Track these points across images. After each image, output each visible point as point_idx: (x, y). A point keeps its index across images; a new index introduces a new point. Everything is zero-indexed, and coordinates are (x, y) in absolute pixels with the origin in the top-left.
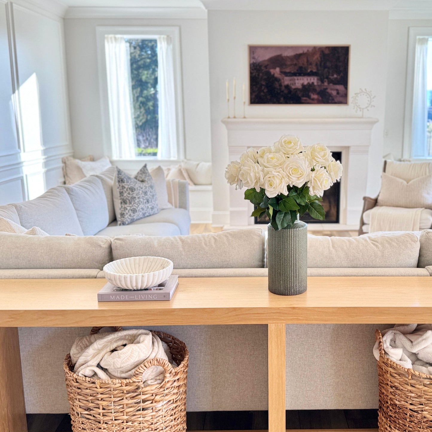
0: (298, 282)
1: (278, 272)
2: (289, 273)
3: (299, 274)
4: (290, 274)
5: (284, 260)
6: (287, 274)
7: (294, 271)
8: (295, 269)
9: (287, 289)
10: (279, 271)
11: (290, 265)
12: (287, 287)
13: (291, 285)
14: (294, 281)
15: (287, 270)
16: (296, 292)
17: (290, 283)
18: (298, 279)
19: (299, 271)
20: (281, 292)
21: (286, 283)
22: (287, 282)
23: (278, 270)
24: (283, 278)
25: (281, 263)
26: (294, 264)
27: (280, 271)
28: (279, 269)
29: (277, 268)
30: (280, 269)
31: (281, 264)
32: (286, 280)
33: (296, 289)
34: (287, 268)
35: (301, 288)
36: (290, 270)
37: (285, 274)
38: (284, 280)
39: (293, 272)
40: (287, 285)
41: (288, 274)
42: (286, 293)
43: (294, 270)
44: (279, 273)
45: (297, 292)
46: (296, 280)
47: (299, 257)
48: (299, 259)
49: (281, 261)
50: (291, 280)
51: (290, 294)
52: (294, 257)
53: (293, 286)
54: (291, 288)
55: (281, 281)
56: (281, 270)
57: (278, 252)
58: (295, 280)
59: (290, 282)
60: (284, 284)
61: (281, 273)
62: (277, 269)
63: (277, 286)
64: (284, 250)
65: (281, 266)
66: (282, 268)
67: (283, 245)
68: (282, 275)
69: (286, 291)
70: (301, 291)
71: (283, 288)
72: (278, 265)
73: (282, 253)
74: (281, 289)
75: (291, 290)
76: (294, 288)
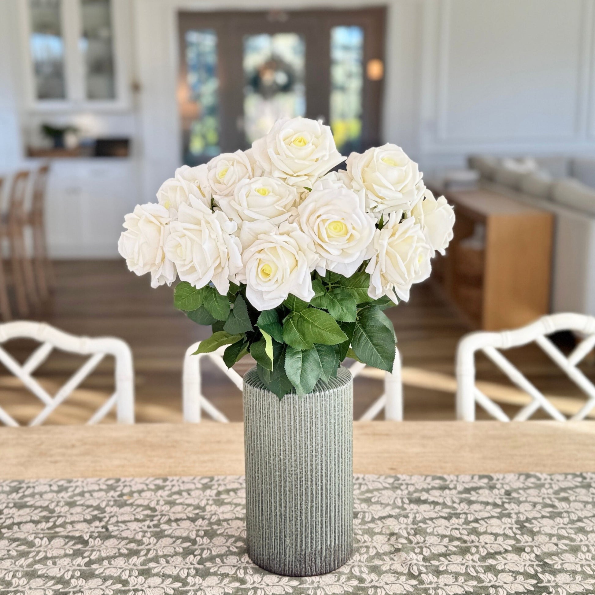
0: (335, 536)
1: (278, 514)
2: (309, 514)
3: (335, 516)
4: (312, 517)
5: (296, 481)
6: (304, 518)
7: (324, 509)
8: (326, 503)
9: (305, 558)
10: (280, 510)
11: (312, 494)
12: (303, 553)
13: (314, 547)
14: (324, 535)
15: (304, 507)
16: (330, 564)
17: (311, 542)
18: (335, 529)
19: (335, 506)
20: (287, 568)
21: (301, 541)
22: (304, 539)
23: (278, 508)
24: (294, 530)
25: (287, 489)
26: (322, 489)
27: (285, 511)
28: (281, 505)
29: (275, 502)
30: (283, 505)
31: (285, 491)
32: (301, 535)
33: (328, 556)
34: (304, 502)
35: (342, 551)
36: (312, 507)
37: (299, 518)
39: (322, 510)
40: (304, 546)
41: (306, 518)
42: (301, 570)
43: (324, 505)
45: (332, 564)
46: (329, 532)
47: (335, 470)
49: (287, 483)
50: (314, 535)
52: (324, 471)
53: (321, 548)
54: (315, 554)
55: (285, 537)
56: (285, 507)
58: (326, 532)
59: (312, 539)
60: (296, 545)
61: (285, 515)
62: (273, 504)
63: (276, 552)
64: (296, 453)
65: (288, 495)
66: (289, 502)
67: (292, 439)
68: (290, 521)
69: (300, 565)
70: (342, 558)
71: (293, 555)
72: (278, 494)
73: (289, 461)
74: (288, 558)
75: (316, 561)
76: (324, 554)
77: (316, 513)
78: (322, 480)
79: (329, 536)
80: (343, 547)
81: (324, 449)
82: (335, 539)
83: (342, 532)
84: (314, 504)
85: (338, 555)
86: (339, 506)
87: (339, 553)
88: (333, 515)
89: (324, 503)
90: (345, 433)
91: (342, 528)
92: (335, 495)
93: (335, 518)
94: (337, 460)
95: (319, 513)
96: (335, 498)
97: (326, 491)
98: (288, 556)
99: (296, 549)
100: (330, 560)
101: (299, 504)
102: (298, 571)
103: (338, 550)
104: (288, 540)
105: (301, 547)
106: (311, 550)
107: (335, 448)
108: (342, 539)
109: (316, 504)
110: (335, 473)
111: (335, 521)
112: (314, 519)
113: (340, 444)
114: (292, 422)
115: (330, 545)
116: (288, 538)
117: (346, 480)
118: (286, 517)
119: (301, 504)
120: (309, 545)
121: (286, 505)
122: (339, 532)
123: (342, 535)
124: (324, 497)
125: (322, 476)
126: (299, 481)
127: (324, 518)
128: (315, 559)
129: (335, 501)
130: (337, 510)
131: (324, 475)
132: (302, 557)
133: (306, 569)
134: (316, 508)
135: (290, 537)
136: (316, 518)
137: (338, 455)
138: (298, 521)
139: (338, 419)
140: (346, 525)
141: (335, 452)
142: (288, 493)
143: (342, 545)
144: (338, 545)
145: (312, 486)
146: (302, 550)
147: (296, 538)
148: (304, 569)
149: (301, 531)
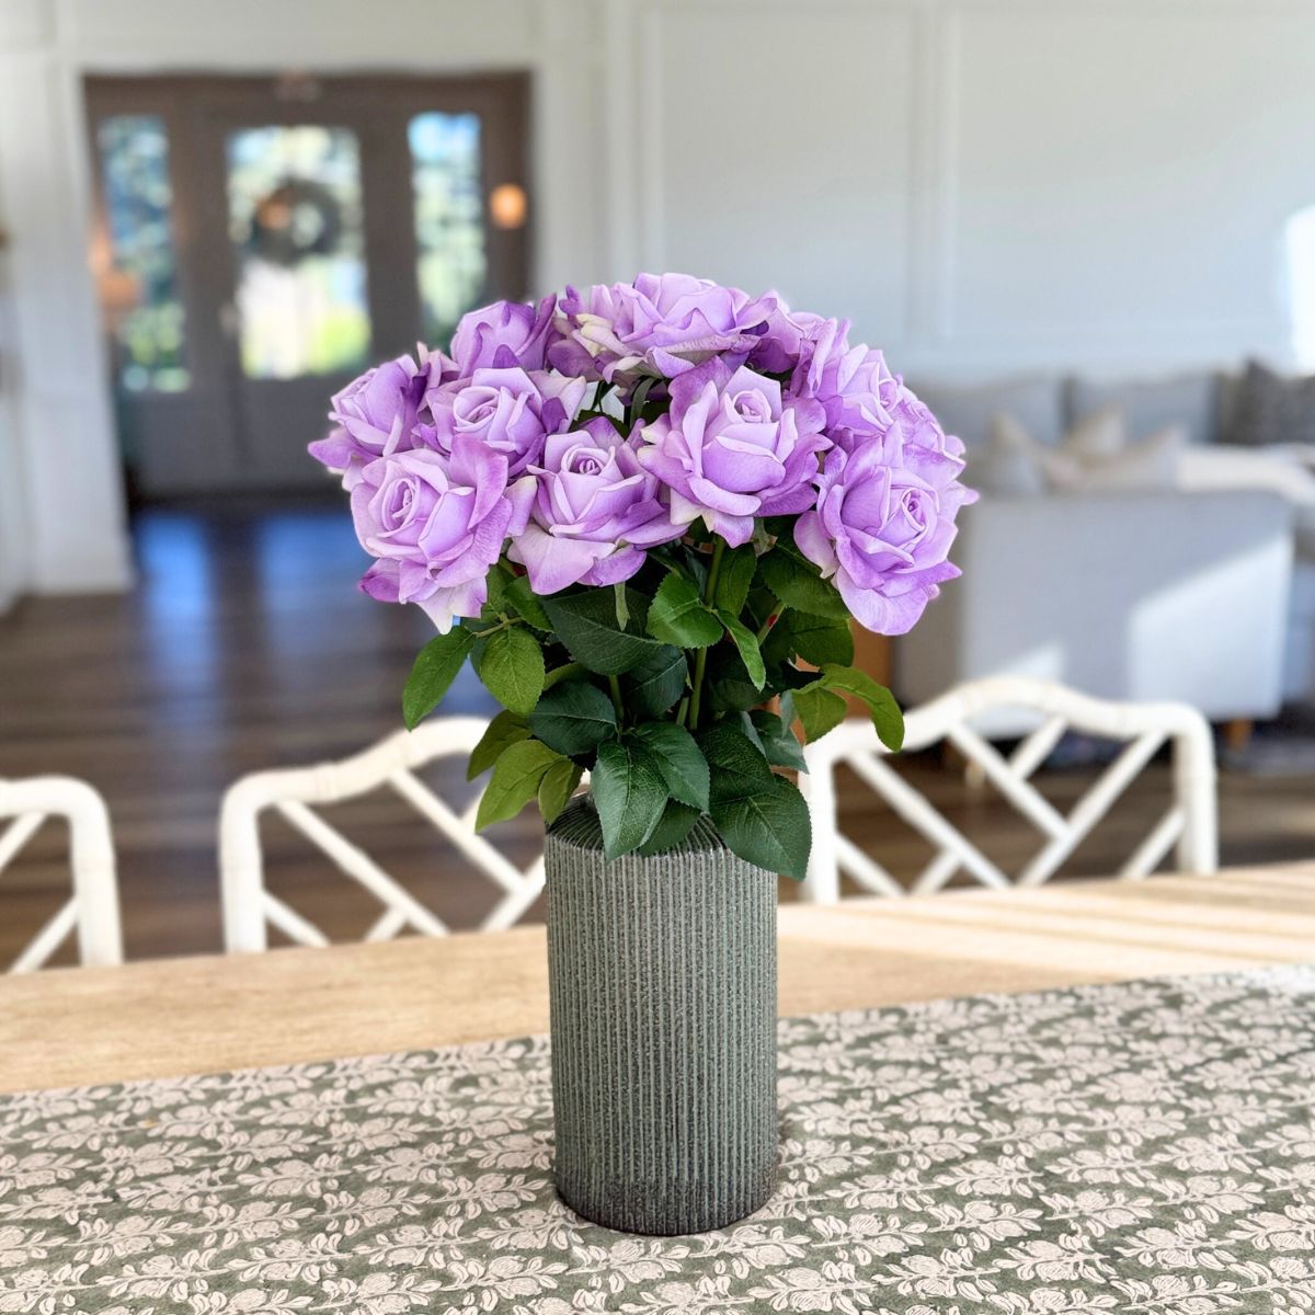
0: (690, 1163)
2: (630, 1105)
3: (691, 1120)
4: (636, 1112)
5: (604, 1032)
6: (619, 1110)
7: (663, 1100)
8: (668, 1091)
9: (624, 1194)
11: (635, 1064)
12: (621, 1182)
13: (642, 1175)
14: (664, 1154)
15: (620, 1089)
16: (678, 1218)
17: (636, 1164)
18: (691, 1148)
19: (691, 1099)
21: (616, 1157)
22: (621, 1154)
24: (602, 1131)
25: (590, 1045)
26: (657, 1059)
30: (584, 1076)
32: (616, 1145)
33: (673, 1201)
34: (619, 1079)
35: (711, 1199)
36: (636, 1091)
37: (610, 1109)
38: (607, 1142)
39: (658, 1103)
40: (621, 1170)
41: (624, 1111)
42: (616, 1216)
44: (581, 1095)
45: (684, 1217)
46: (674, 1149)
47: (690, 1024)
48: (694, 1034)
49: (590, 1032)
50: (641, 1151)
52: (661, 1021)
53: (658, 1181)
54: (644, 1191)
55: (589, 1141)
56: (587, 1081)
58: (668, 1149)
59: (636, 1157)
60: (607, 1164)
64: (602, 974)
65: (590, 1059)
66: (594, 1072)
67: (596, 944)
68: (595, 1111)
69: (615, 1205)
70: (712, 1214)
71: (601, 1183)
73: (591, 988)
74: (593, 1187)
75: (644, 1205)
76: (664, 1194)
77: (645, 1105)
78: (656, 1040)
79: (674, 1159)
80: (716, 1190)
81: (660, 974)
82: (691, 1170)
84: (640, 1086)
85: (701, 1206)
86: (700, 1102)
87: (702, 1199)
88: (685, 1117)
89: (662, 1087)
92: (691, 1076)
93: (691, 1126)
94: (694, 1005)
95: (652, 1108)
96: (690, 1084)
97: (667, 1065)
98: (593, 1181)
99: (607, 1172)
100: (677, 1210)
101: (610, 1081)
102: (609, 1216)
103: (702, 1195)
104: (593, 1148)
105: (616, 1168)
106: (636, 1180)
107: (690, 979)
109: (644, 1087)
110: (690, 1032)
111: (691, 1131)
112: (641, 1117)
114: (595, 909)
115: (677, 1179)
116: (593, 1145)
119: (613, 1082)
120: (632, 1169)
122: (700, 1156)
123: (711, 1164)
124: (663, 1077)
125: (657, 1031)
126: (609, 1033)
127: (662, 1120)
128: (644, 1200)
129: (691, 1089)
130: (695, 1110)
131: (662, 1031)
132: (618, 1190)
133: (624, 1217)
134: (645, 1095)
135: (596, 1143)
136: (644, 1116)
138: (610, 1114)
139: (698, 919)
141: (690, 986)
144: (700, 1183)
145: (634, 1047)
146: (618, 1177)
147: (607, 1148)
148: (621, 1216)
149: (616, 1137)
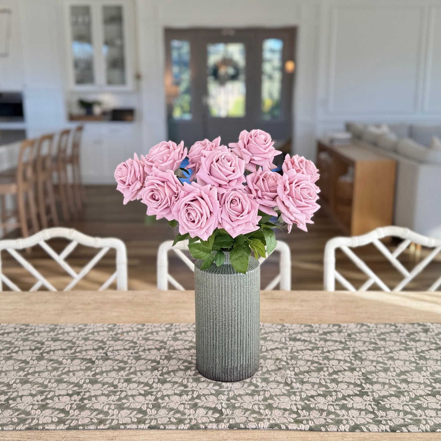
0: (246, 359)
1: (212, 344)
2: (230, 345)
3: (246, 347)
4: (231, 347)
5: (222, 325)
6: (227, 347)
7: (239, 343)
8: (241, 340)
9: (227, 371)
10: (213, 342)
11: (232, 333)
12: (226, 368)
13: (233, 365)
14: (239, 358)
15: (227, 341)
16: (242, 375)
17: (231, 362)
18: (246, 355)
19: (246, 341)
20: (217, 376)
21: (225, 361)
22: (227, 360)
23: (212, 341)
24: (221, 354)
25: (217, 330)
26: (238, 331)
27: (216, 343)
28: (213, 339)
29: (210, 337)
30: (215, 339)
31: (216, 331)
32: (225, 358)
33: (241, 370)
34: (227, 338)
35: (250, 368)
36: (232, 341)
37: (224, 347)
39: (238, 344)
40: (227, 364)
41: (228, 347)
42: (225, 378)
43: (239, 341)
45: (244, 375)
46: (242, 356)
47: (246, 320)
48: (247, 323)
49: (217, 326)
50: (233, 358)
51: (231, 379)
52: (239, 320)
53: (237, 366)
54: (234, 369)
55: (216, 358)
56: (216, 340)
57: (212, 312)
58: (240, 356)
59: (231, 360)
60: (222, 363)
61: (216, 345)
62: (209, 339)
63: (210, 366)
64: (222, 309)
65: (217, 334)
66: (218, 338)
67: (220, 301)
68: (218, 349)
69: (225, 375)
70: (250, 372)
71: (220, 369)
72: (212, 332)
73: (218, 314)
74: (217, 371)
75: (234, 373)
76: (239, 369)
77: (234, 345)
78: (238, 326)
79: (242, 359)
80: (251, 366)
81: (239, 307)
82: (246, 361)
83: (250, 357)
84: (233, 339)
85: (248, 371)
86: (248, 342)
87: (248, 369)
88: (245, 346)
89: (239, 339)
90: (253, 298)
91: (250, 354)
92: (246, 334)
93: (246, 349)
94: (247, 314)
95: (236, 345)
96: (246, 337)
97: (240, 332)
98: (217, 369)
99: (222, 366)
100: (242, 373)
101: (224, 339)
102: (223, 379)
103: (248, 368)
104: (217, 360)
105: (225, 364)
106: (231, 366)
107: (246, 307)
108: (250, 361)
109: (234, 339)
110: (246, 322)
111: (246, 350)
112: (233, 348)
113: (250, 305)
114: (220, 291)
115: (243, 364)
116: (217, 359)
117: (254, 326)
118: (216, 347)
119: (225, 339)
120: (230, 364)
121: (216, 339)
122: (248, 357)
123: (250, 359)
124: (239, 336)
125: (238, 323)
126: (224, 326)
127: (239, 348)
128: (233, 372)
129: (246, 338)
130: (247, 344)
131: (239, 323)
132: (226, 370)
133: (228, 378)
134: (234, 342)
135: (218, 358)
136: (234, 348)
137: (248, 311)
138: (224, 349)
139: (249, 290)
140: (253, 352)
141: (246, 309)
142: (217, 332)
143: (250, 365)
144: (248, 364)
145: (232, 329)
146: (226, 366)
147: (222, 359)
148: (226, 378)
149: (225, 355)
